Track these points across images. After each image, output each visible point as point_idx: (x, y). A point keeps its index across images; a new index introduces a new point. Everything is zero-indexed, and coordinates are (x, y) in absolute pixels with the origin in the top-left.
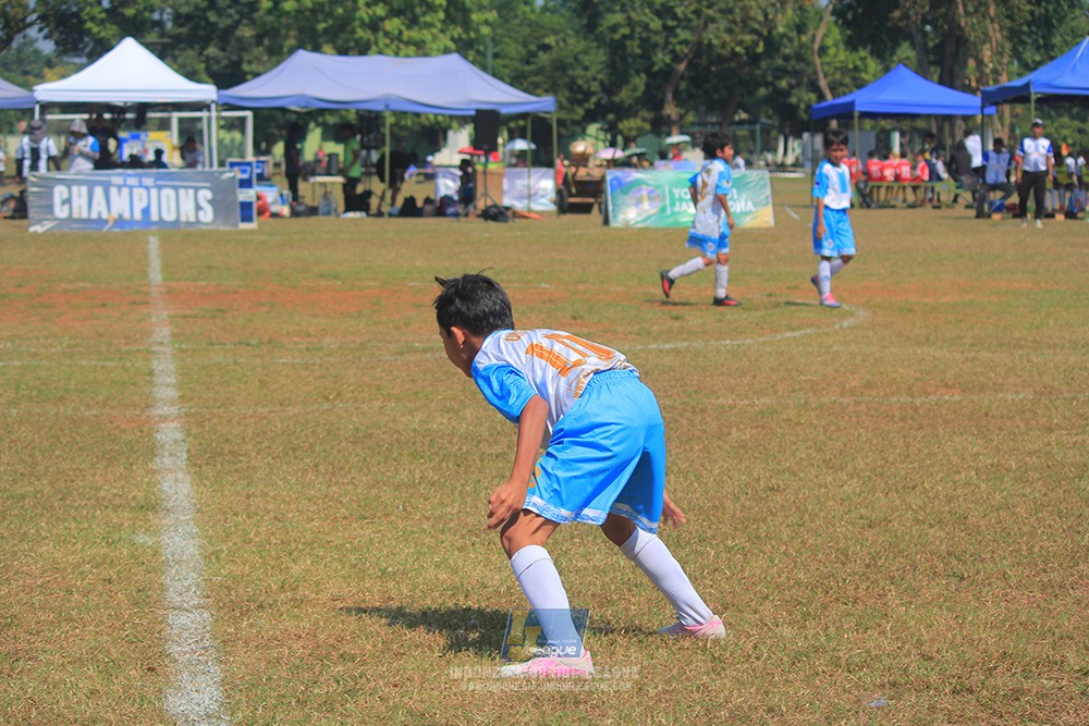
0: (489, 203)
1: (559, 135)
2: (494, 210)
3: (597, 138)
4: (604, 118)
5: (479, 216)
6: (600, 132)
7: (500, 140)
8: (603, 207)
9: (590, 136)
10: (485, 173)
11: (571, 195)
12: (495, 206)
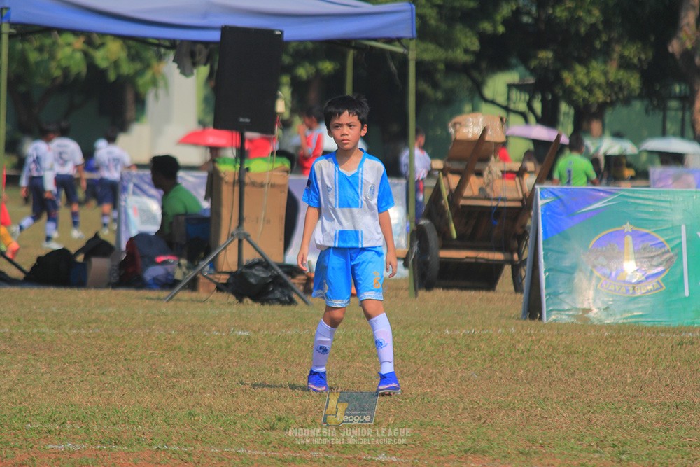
0: (249, 255)
1: (420, 97)
2: (261, 273)
3: (507, 109)
4: (525, 60)
5: (220, 288)
6: (515, 94)
7: (281, 107)
8: (525, 272)
9: (493, 102)
10: (240, 183)
11: (447, 243)
12: (264, 264)
